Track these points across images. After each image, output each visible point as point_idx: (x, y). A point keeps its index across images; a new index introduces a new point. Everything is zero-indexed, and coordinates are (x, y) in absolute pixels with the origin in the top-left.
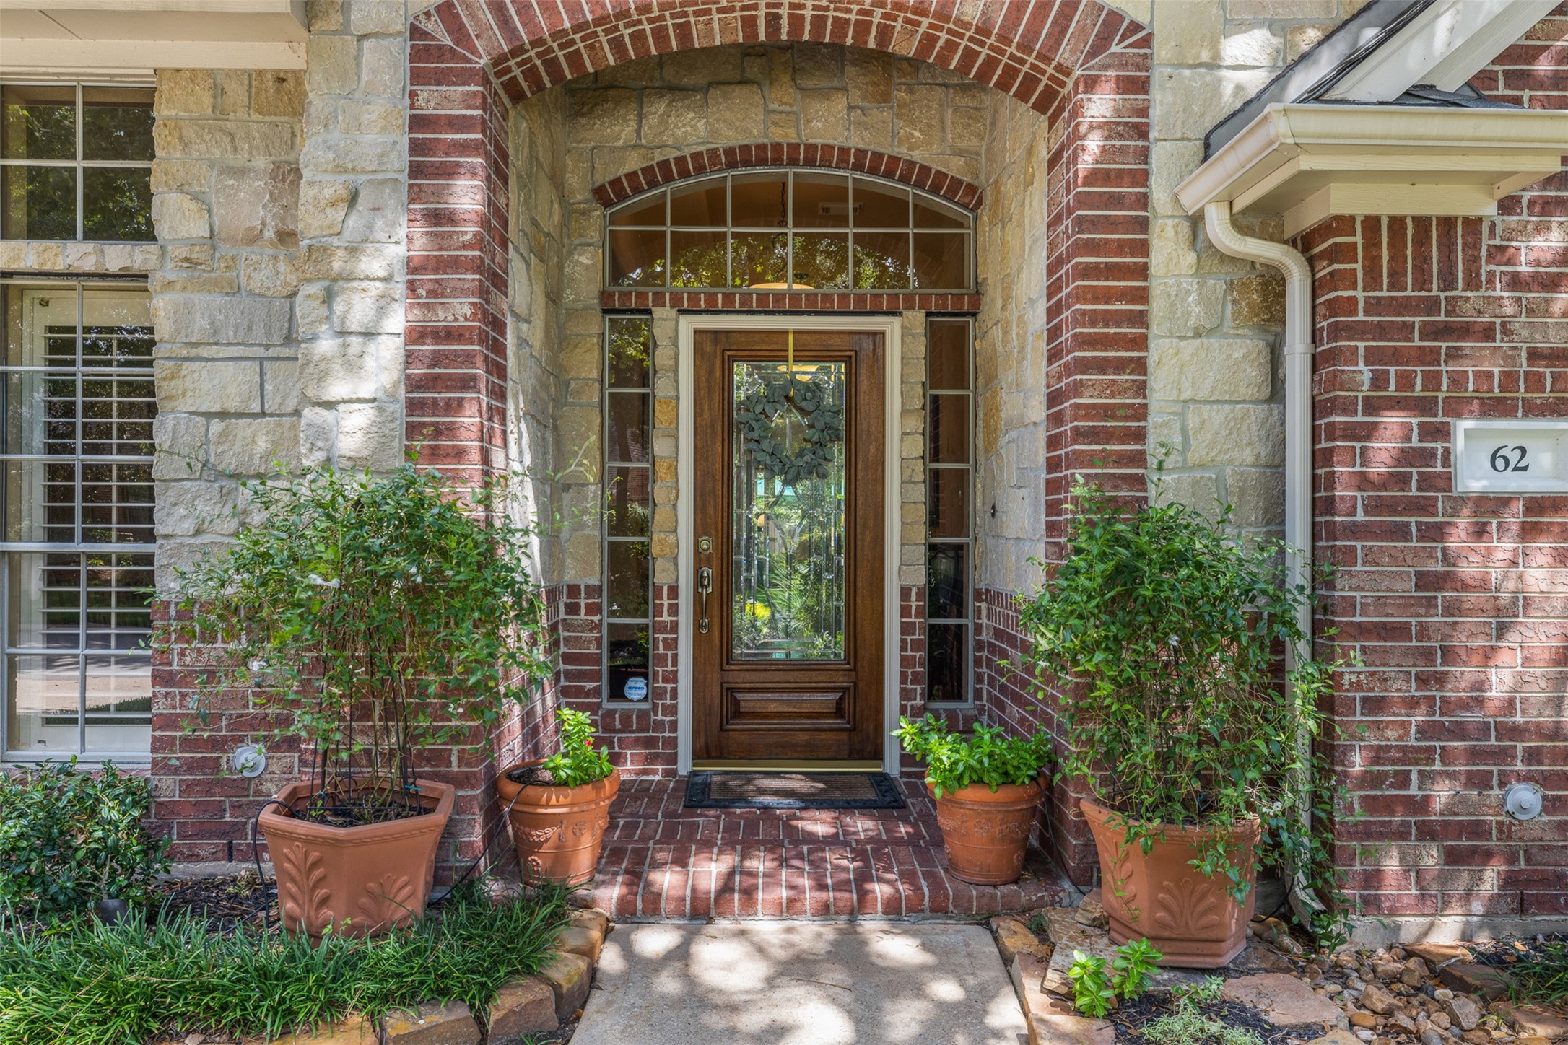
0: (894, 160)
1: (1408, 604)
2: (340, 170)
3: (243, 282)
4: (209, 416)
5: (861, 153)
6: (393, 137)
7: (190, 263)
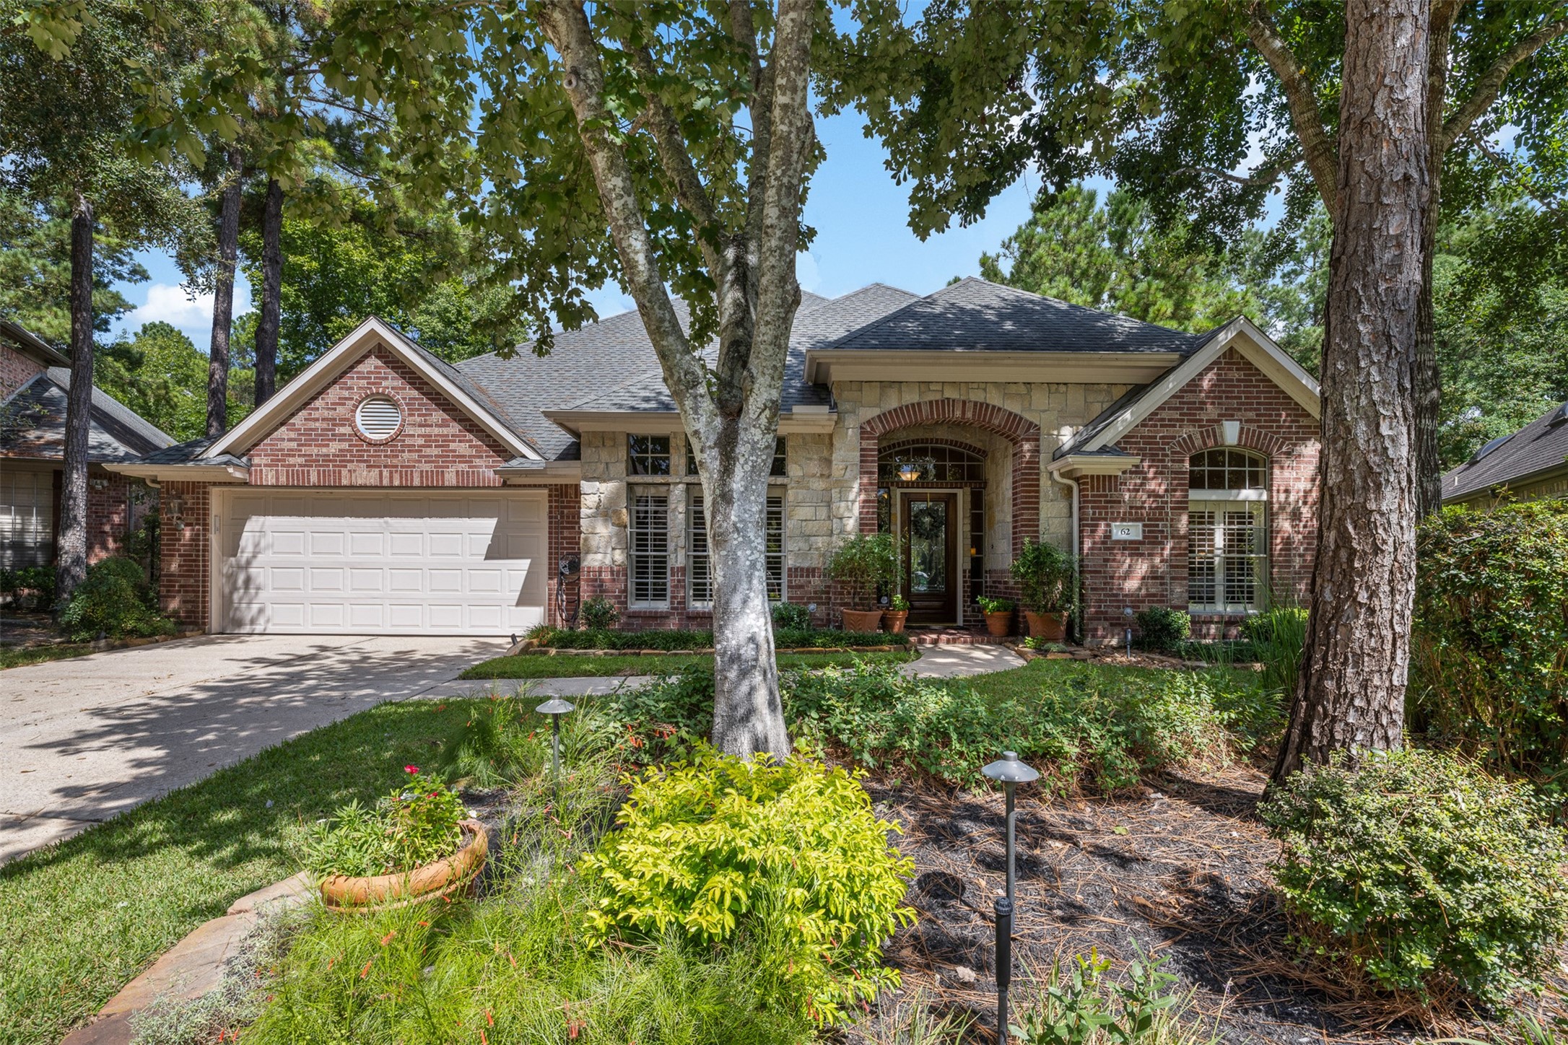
0: (961, 443)
1: (1101, 566)
2: (845, 461)
3: (811, 487)
4: (802, 521)
5: (952, 441)
6: (855, 453)
7: (799, 482)
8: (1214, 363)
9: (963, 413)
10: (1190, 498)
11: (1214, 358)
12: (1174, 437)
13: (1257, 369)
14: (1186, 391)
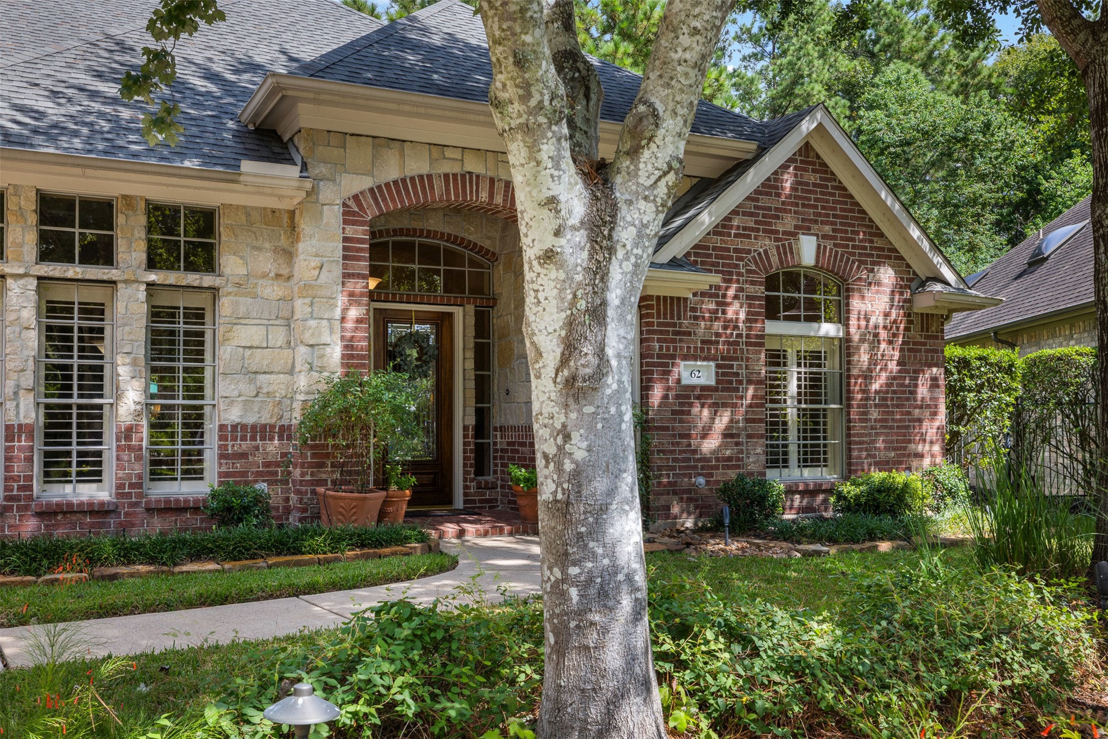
0: (463, 239)
1: (669, 420)
2: (317, 255)
3: (260, 293)
4: (244, 347)
5: (449, 235)
6: (335, 244)
7: (239, 285)
8: (791, 160)
9: (491, 195)
10: (767, 331)
11: (790, 155)
12: (749, 252)
13: (832, 173)
14: (761, 193)
